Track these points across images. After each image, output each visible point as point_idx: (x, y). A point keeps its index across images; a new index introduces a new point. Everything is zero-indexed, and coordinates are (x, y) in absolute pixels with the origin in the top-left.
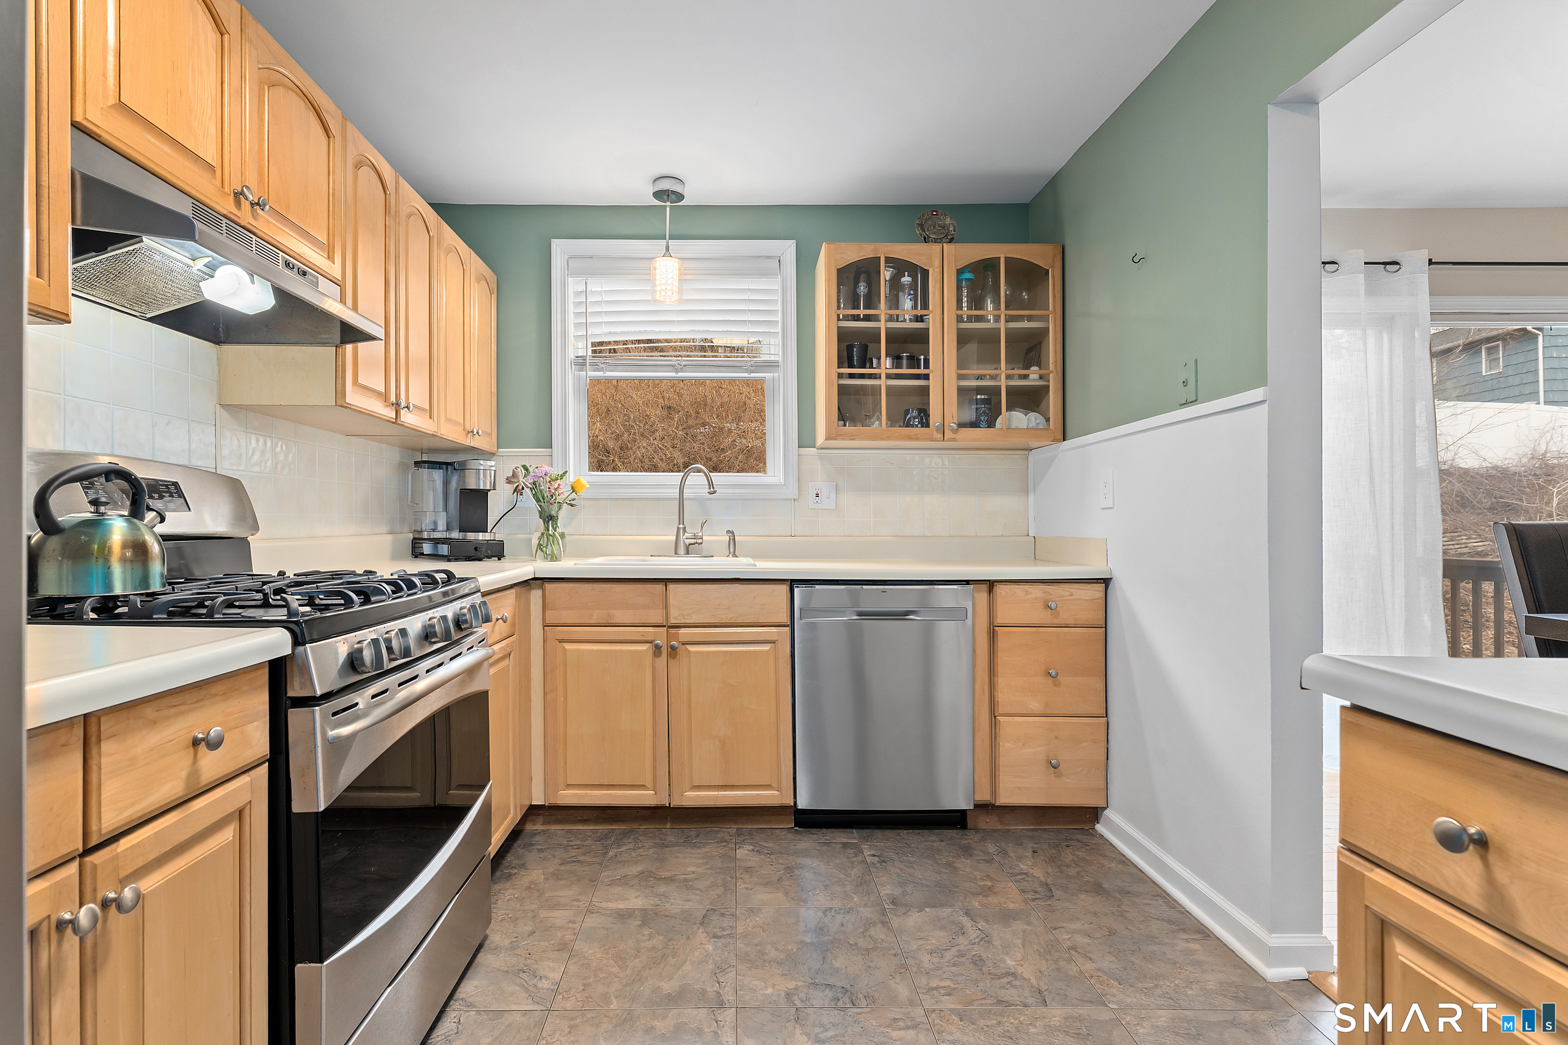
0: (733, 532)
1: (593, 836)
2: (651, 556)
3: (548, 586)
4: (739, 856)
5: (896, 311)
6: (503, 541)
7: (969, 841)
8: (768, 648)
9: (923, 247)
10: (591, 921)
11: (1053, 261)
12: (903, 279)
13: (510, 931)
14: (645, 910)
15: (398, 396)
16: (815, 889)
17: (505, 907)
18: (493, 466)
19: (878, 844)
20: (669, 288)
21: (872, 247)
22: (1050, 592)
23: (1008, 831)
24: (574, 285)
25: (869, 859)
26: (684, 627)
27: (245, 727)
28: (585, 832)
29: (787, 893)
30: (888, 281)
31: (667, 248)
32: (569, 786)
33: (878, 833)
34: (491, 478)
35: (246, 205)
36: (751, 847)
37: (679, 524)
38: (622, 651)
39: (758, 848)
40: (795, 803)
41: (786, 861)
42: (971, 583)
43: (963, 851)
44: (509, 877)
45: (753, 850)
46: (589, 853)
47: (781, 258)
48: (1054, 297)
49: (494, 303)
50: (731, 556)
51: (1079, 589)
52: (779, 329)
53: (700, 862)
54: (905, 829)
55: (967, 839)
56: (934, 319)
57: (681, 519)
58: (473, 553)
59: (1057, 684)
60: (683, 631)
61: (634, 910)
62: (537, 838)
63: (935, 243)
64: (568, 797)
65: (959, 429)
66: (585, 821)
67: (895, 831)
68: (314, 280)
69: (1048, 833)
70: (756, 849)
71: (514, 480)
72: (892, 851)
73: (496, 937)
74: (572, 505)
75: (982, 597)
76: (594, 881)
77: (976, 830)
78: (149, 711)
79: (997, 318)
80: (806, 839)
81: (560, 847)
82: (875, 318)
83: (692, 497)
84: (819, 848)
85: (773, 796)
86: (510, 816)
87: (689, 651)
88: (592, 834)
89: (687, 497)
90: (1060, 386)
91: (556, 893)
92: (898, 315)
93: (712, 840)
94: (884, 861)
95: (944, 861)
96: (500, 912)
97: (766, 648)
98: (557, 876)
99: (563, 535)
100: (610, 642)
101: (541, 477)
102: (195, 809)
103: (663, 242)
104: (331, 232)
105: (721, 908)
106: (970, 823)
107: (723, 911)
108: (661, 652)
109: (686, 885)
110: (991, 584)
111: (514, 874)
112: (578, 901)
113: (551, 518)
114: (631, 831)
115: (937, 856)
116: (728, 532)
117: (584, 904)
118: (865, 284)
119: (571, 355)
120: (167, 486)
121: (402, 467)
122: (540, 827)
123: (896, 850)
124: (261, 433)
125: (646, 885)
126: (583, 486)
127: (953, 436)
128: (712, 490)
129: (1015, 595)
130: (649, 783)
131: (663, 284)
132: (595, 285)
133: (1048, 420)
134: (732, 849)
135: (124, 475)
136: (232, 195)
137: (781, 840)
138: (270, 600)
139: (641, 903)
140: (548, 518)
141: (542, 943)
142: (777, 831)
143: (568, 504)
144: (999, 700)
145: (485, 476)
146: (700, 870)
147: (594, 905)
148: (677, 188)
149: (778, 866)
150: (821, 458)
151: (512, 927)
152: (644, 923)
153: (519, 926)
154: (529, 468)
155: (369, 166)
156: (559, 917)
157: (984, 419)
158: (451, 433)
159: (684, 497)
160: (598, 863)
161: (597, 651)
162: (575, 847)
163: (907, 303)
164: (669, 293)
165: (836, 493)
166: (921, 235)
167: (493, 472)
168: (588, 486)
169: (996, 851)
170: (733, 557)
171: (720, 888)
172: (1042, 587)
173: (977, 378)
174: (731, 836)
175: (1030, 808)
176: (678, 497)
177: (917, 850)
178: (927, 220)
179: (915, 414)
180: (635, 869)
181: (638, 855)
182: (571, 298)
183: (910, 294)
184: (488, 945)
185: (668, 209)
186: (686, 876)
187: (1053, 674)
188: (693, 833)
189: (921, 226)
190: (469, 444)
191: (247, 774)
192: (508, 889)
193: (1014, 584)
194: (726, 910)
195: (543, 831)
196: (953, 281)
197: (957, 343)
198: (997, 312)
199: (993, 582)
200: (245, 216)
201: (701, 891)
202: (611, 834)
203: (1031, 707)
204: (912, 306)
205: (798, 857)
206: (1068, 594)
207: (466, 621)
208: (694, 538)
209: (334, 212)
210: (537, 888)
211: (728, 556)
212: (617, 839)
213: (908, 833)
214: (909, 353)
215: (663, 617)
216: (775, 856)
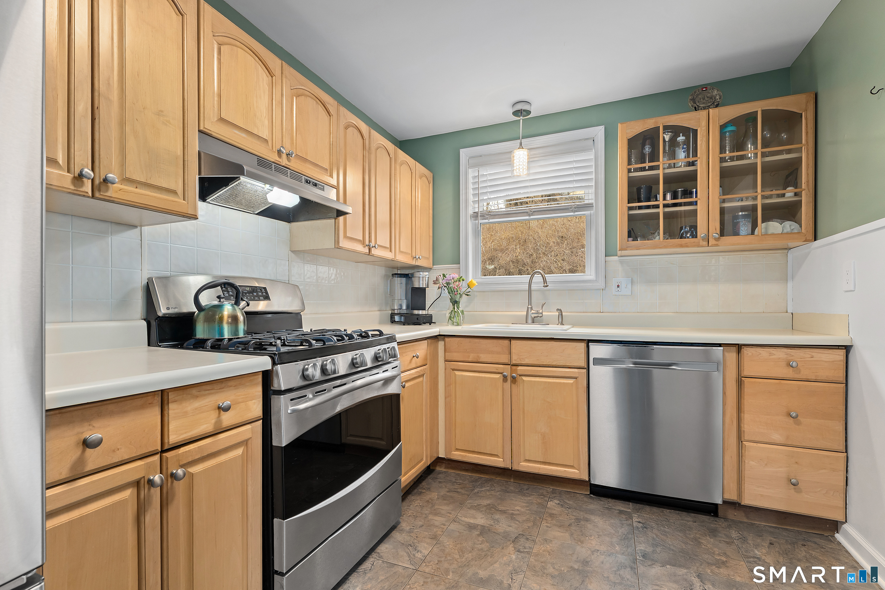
0: (560, 310)
1: (469, 479)
2: (512, 324)
3: (447, 339)
4: (549, 506)
5: (673, 161)
6: (432, 315)
7: (717, 526)
8: (572, 382)
9: (694, 114)
10: (453, 526)
11: (806, 105)
12: (678, 139)
13: (411, 522)
14: (484, 526)
15: (370, 241)
16: (591, 536)
17: (413, 509)
18: (427, 275)
19: (645, 515)
20: (521, 167)
21: (654, 120)
22: (792, 354)
23: (753, 524)
24: (472, 173)
25: (635, 524)
26: (521, 366)
27: (247, 402)
28: (466, 476)
29: (572, 535)
30: (668, 141)
31: (521, 144)
32: (457, 450)
33: (648, 508)
34: (426, 281)
35: (284, 156)
36: (558, 502)
37: (529, 305)
38: (485, 377)
39: (562, 503)
40: (590, 479)
41: (578, 515)
42: (722, 345)
43: (710, 532)
44: (421, 493)
45: (559, 504)
46: (464, 488)
47: (595, 138)
48: (807, 133)
49: (431, 188)
50: (560, 324)
51: (818, 353)
52: (593, 184)
53: (523, 505)
54: (669, 509)
55: (716, 524)
56: (701, 163)
57: (530, 302)
58: (416, 321)
59: (798, 423)
60: (520, 368)
61: (478, 525)
62: (440, 475)
63: (704, 109)
64: (457, 455)
65: (721, 237)
66: (466, 470)
67: (661, 509)
68: (321, 187)
69: (788, 532)
70: (561, 503)
71: (437, 282)
72: (654, 522)
73: (404, 525)
74: (467, 295)
75: (732, 356)
76: (462, 504)
77: (726, 519)
78: (194, 391)
79: (756, 155)
80: (595, 503)
81: (450, 482)
82: (657, 167)
83: (537, 289)
84: (602, 510)
85: (574, 473)
86: (423, 461)
87: (523, 380)
88: (469, 478)
89: (533, 289)
90: (812, 199)
91: (441, 507)
92: (674, 164)
93: (535, 493)
94: (646, 528)
95: (692, 536)
96: (410, 511)
97: (571, 381)
98: (444, 498)
99: (462, 312)
100: (479, 372)
101: (450, 280)
102: (220, 438)
103: (519, 141)
104: (331, 163)
105: (528, 535)
106: (720, 512)
107: (528, 537)
108: (507, 380)
109: (512, 517)
110: (739, 347)
111: (423, 493)
112: (450, 514)
113: (456, 302)
114: (491, 480)
115: (687, 532)
116: (558, 310)
117: (453, 516)
118: (649, 146)
119: (471, 211)
120: (261, 289)
121: (386, 276)
122: (443, 469)
123: (657, 522)
124: (311, 263)
125: (489, 512)
126: (474, 284)
127: (716, 243)
128: (545, 284)
129: (760, 356)
130: (500, 454)
131: (518, 165)
132: (484, 171)
133: (801, 227)
134: (546, 501)
135: (232, 285)
136: (277, 151)
137: (579, 500)
138: (286, 343)
139: (483, 522)
140: (454, 302)
141: (425, 533)
142: (578, 495)
143: (466, 295)
144: (745, 430)
145: (423, 281)
146: (523, 510)
147: (458, 518)
148: (526, 107)
149: (571, 517)
150: (621, 262)
151: (413, 521)
152: (481, 534)
153: (417, 521)
154: (446, 275)
155: (353, 127)
156: (438, 520)
157: (744, 229)
158: (404, 259)
159: (532, 289)
160: (467, 495)
161: (472, 376)
162: (458, 484)
163: (681, 154)
164: (521, 170)
165: (632, 285)
166: (692, 106)
167: (427, 278)
168: (477, 284)
169: (737, 537)
170: (561, 325)
171: (531, 523)
172: (785, 350)
173: (738, 200)
174: (548, 493)
175: (773, 511)
176: (528, 289)
177: (673, 524)
178: (698, 95)
179: (687, 229)
180: (486, 502)
181: (490, 494)
182: (471, 180)
183: (683, 148)
184: (399, 527)
185: (521, 121)
186: (513, 512)
187: (794, 415)
188: (526, 487)
189: (693, 100)
190: (415, 264)
191: (250, 424)
192: (417, 500)
193: (759, 347)
194: (530, 537)
195: (445, 472)
196: (717, 133)
197: (720, 178)
198: (756, 151)
199: (741, 345)
200: (284, 161)
201: (519, 522)
202: (479, 480)
203: (773, 437)
204: (685, 156)
205: (586, 513)
206: (809, 356)
207: (380, 357)
208: (537, 314)
209: (332, 153)
210: (432, 502)
211: (558, 324)
212: (482, 483)
213: (670, 512)
214: (683, 188)
215: (508, 359)
216: (571, 510)
